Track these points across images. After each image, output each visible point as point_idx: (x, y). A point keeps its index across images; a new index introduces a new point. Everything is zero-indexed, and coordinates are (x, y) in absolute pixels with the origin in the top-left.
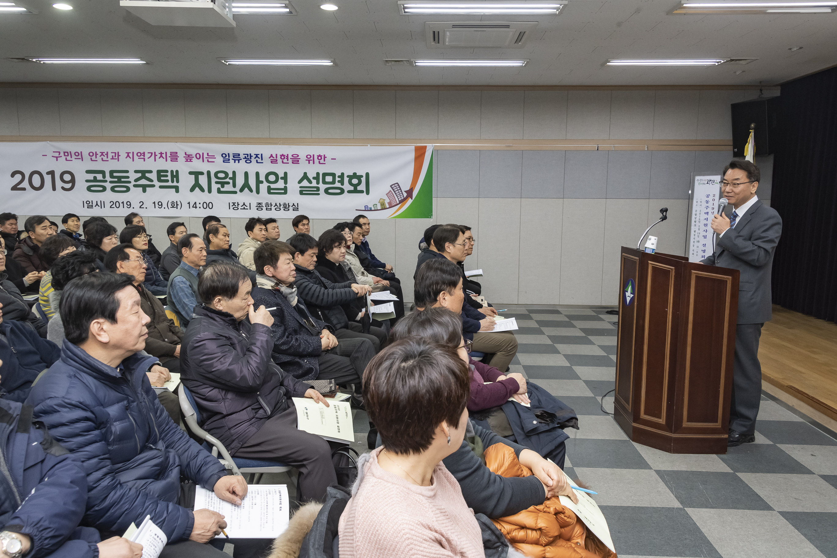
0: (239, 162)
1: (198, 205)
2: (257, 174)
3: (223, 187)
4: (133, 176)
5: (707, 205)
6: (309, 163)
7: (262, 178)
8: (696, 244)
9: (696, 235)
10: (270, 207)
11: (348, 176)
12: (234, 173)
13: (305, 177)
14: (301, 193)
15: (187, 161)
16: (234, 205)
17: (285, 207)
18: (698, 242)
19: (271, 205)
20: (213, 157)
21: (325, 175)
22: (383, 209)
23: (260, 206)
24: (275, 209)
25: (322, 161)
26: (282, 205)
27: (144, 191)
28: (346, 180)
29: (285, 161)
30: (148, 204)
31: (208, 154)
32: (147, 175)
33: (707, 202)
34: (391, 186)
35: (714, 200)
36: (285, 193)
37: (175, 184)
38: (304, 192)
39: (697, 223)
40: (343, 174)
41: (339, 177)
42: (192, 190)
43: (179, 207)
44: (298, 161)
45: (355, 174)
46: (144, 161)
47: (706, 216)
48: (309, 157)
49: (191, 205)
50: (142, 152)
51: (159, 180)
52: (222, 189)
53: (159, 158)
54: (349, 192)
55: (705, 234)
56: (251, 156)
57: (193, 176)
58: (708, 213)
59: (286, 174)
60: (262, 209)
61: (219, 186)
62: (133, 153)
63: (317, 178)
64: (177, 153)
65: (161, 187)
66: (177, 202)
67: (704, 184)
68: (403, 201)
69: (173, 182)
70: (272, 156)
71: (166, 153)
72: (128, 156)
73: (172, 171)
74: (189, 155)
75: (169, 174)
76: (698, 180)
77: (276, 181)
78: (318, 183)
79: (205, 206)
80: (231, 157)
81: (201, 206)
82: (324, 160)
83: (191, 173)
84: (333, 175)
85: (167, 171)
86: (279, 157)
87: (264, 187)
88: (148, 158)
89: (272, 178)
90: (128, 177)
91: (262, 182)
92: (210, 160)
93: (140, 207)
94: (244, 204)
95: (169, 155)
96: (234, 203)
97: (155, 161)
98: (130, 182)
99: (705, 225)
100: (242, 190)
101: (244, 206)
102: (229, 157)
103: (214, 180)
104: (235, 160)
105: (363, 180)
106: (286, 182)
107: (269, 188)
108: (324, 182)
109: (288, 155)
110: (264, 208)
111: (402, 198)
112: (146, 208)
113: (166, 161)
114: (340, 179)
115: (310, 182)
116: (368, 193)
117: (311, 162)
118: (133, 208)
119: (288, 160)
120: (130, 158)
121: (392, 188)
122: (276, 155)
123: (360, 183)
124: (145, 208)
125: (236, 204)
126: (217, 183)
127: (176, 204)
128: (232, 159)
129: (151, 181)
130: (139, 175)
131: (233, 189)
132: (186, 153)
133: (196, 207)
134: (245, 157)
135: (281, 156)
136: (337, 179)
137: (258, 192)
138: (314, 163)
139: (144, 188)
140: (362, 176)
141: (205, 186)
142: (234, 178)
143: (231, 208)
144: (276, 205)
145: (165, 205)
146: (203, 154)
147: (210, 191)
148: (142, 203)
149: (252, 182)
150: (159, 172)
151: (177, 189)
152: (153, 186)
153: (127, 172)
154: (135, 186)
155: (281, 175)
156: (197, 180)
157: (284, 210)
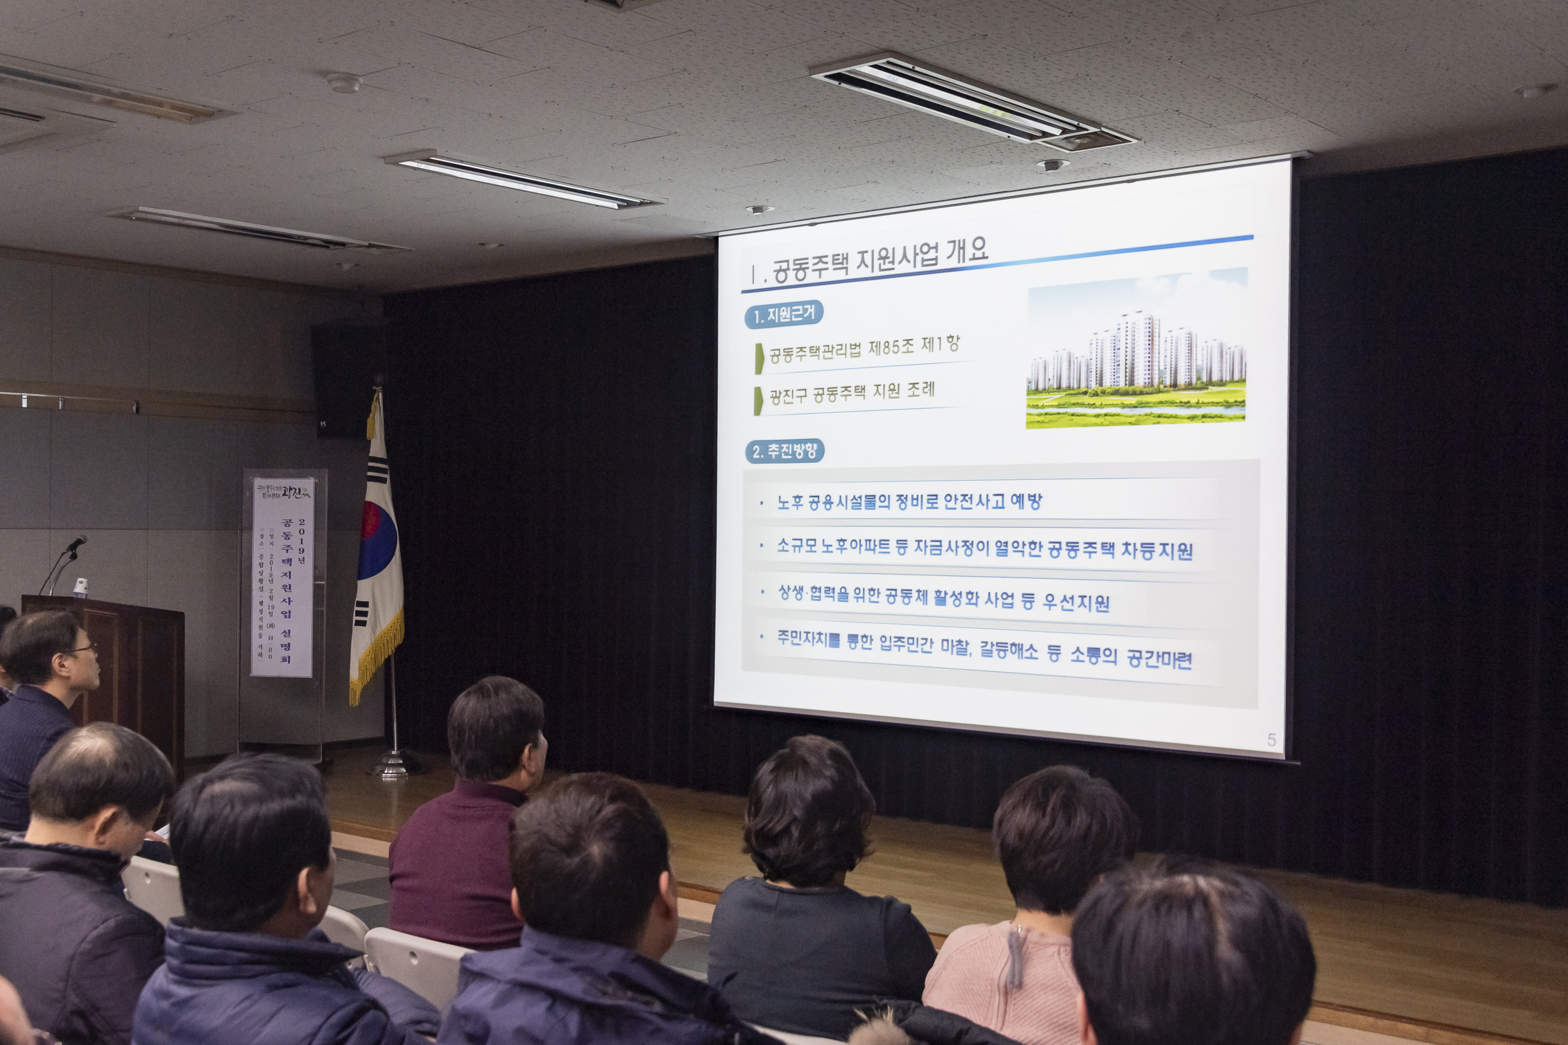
5: (288, 542)
8: (267, 632)
9: (266, 611)
18: (272, 626)
33: (287, 536)
35: (301, 532)
39: (266, 582)
47: (286, 568)
55: (286, 607)
58: (290, 561)
67: (276, 495)
76: (260, 487)
99: (285, 587)
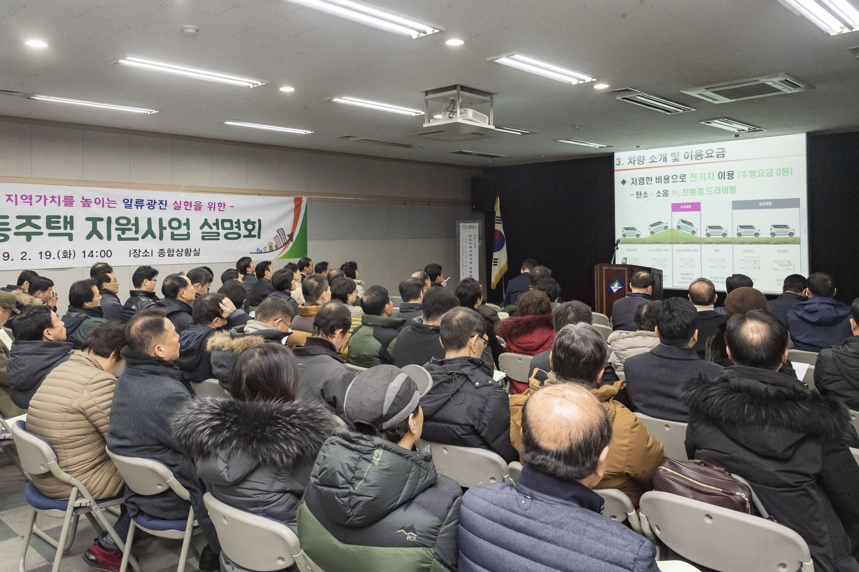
0: (141, 208)
1: (94, 254)
2: (161, 220)
3: (124, 233)
4: (13, 223)
5: (471, 242)
6: (210, 210)
7: (165, 224)
8: (465, 268)
9: (464, 262)
10: (172, 253)
11: (244, 222)
12: (137, 219)
13: (206, 223)
14: (203, 238)
15: (84, 206)
16: (135, 252)
17: (187, 253)
18: (466, 266)
19: (173, 251)
20: (114, 202)
21: (223, 221)
22: (271, 251)
23: (162, 253)
24: (177, 255)
25: (222, 208)
26: (184, 251)
27: (29, 239)
28: (242, 226)
29: (188, 207)
30: (33, 254)
31: (108, 199)
32: (33, 221)
33: (470, 240)
34: (277, 231)
35: (475, 239)
36: (188, 238)
37: (68, 231)
38: (205, 238)
39: (464, 253)
40: (239, 220)
41: (236, 223)
42: (89, 237)
43: (72, 256)
44: (201, 208)
45: (249, 220)
46: (31, 205)
47: (470, 249)
48: (210, 204)
49: (87, 254)
50: (28, 195)
51: (49, 227)
52: (122, 236)
53: (51, 202)
54: (245, 236)
55: (470, 261)
56: (155, 202)
57: (90, 223)
58: (471, 247)
59: (188, 220)
60: (164, 255)
61: (120, 232)
62: (16, 196)
63: (216, 224)
64: (72, 197)
65: (50, 235)
66: (70, 251)
67: (467, 228)
68: (286, 244)
69: (65, 228)
70: (176, 202)
71: (59, 197)
72: (9, 199)
73: (65, 217)
74: (86, 200)
75: (62, 220)
76: (462, 226)
77: (179, 227)
78: (218, 229)
79: (103, 255)
80: (134, 203)
81: (98, 254)
82: (224, 208)
83: (88, 219)
84: (230, 221)
85: (59, 217)
86: (183, 203)
87: (167, 233)
88: (36, 202)
89: (175, 224)
90: (7, 224)
91: (165, 228)
92: (111, 205)
93: (22, 259)
94: (146, 251)
95: (62, 199)
96: (135, 250)
97: (45, 205)
98: (9, 230)
99: (470, 255)
100: (144, 237)
101: (146, 253)
102: (131, 202)
103: (114, 226)
104: (137, 206)
105: (257, 225)
106: (188, 228)
107: (172, 234)
108: (224, 228)
109: (191, 202)
110: (166, 254)
111: (286, 241)
112: (30, 259)
113: (59, 205)
114: (237, 225)
115: (211, 228)
116: (259, 237)
117: (212, 209)
118: (12, 260)
119: (191, 207)
120: (12, 201)
121: (278, 232)
122: (180, 202)
123: (254, 228)
124: (28, 259)
125: (138, 251)
126: (117, 229)
127: (68, 254)
128: (135, 205)
129: (38, 227)
130: (24, 221)
131: (135, 236)
132: (83, 198)
133: (92, 256)
134: (149, 203)
135: (185, 202)
136: (235, 225)
137: (161, 238)
138: (214, 210)
139: (29, 236)
140: (255, 222)
141: (104, 233)
142: (136, 225)
143: (132, 255)
144: (178, 250)
145: (54, 255)
146: (103, 198)
147: (109, 238)
148: (24, 254)
149: (156, 229)
150: (49, 218)
151: (70, 237)
152: (41, 234)
153: (7, 217)
154: (16, 234)
155: (184, 221)
156: (95, 226)
157: (186, 255)
